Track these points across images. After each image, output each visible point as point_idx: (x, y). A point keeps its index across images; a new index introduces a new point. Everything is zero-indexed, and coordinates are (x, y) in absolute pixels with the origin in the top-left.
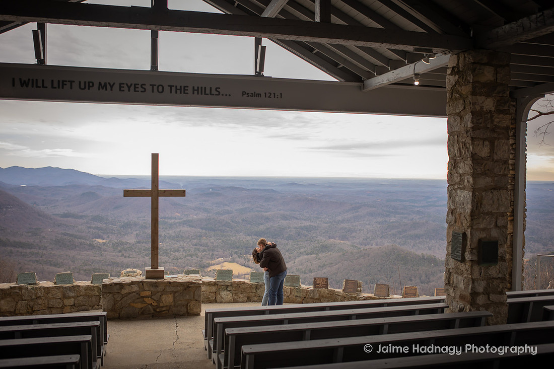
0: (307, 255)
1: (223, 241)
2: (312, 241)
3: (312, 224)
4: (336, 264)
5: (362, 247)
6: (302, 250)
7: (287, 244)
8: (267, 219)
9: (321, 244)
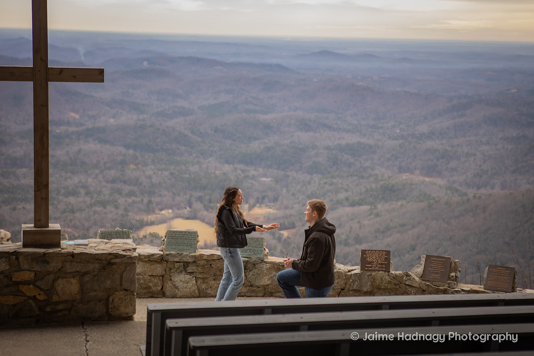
0: (353, 205)
1: (172, 174)
2: (362, 177)
3: (364, 140)
4: (414, 227)
5: (471, 192)
6: (342, 196)
7: (309, 183)
8: (268, 128)
9: (381, 183)
